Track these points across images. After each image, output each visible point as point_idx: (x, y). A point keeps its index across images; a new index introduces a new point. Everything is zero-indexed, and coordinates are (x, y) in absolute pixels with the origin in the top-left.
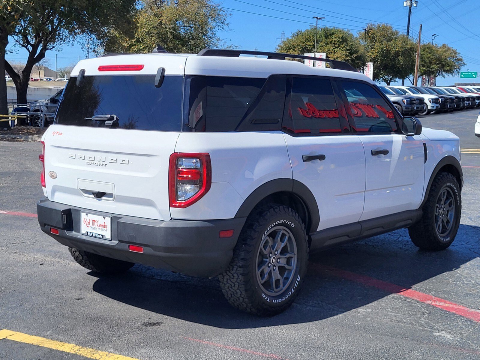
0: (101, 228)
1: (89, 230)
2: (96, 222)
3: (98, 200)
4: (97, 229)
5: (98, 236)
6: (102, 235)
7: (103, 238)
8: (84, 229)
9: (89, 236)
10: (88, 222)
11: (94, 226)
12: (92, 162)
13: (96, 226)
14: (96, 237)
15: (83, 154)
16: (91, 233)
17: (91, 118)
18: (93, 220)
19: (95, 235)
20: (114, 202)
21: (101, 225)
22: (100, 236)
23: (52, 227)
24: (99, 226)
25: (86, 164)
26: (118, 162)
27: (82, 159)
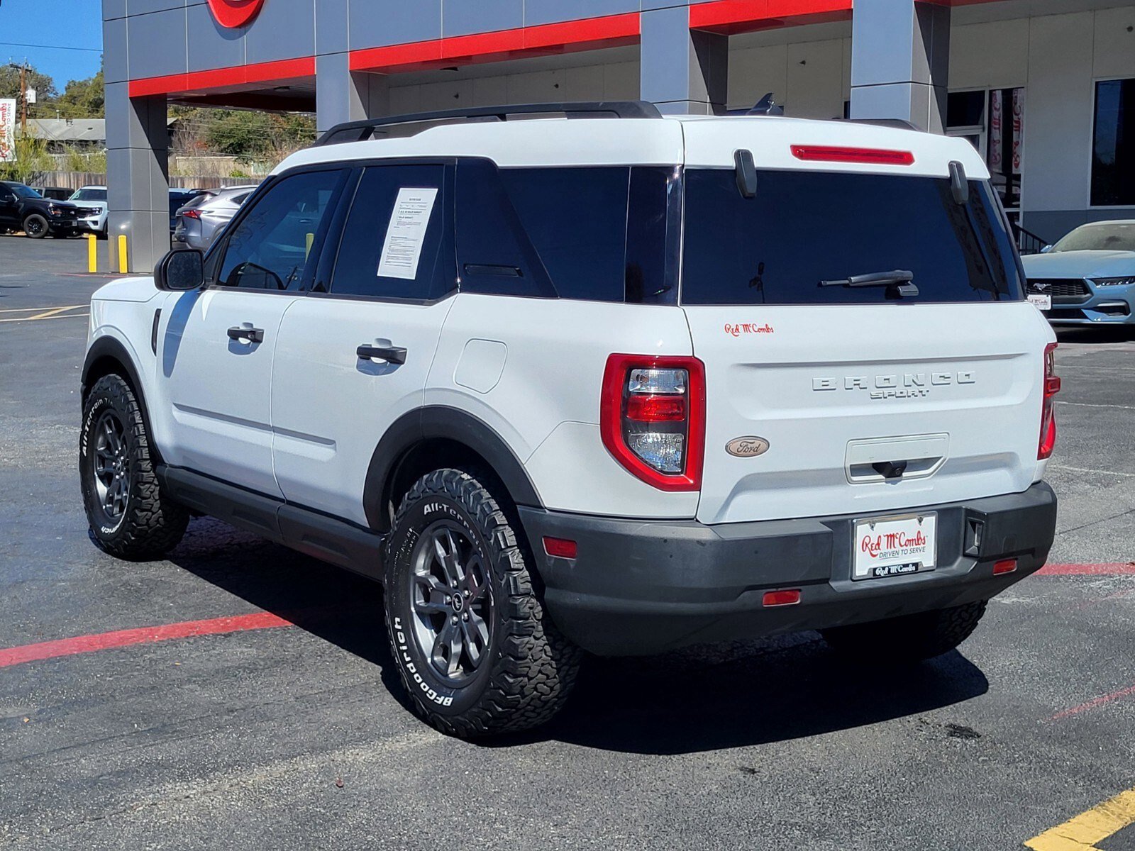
0: (909, 547)
1: (877, 563)
2: (898, 536)
3: (890, 484)
4: (901, 552)
5: (905, 569)
6: (913, 564)
7: (917, 569)
8: (863, 564)
9: (880, 577)
10: (876, 542)
11: (893, 549)
13: (898, 548)
14: (898, 572)
15: (863, 374)
16: (884, 568)
17: (847, 282)
18: (888, 536)
19: (897, 570)
20: (932, 477)
21: (910, 540)
22: (911, 568)
23: (775, 590)
24: (905, 545)
25: (872, 398)
26: (953, 381)
27: (861, 388)
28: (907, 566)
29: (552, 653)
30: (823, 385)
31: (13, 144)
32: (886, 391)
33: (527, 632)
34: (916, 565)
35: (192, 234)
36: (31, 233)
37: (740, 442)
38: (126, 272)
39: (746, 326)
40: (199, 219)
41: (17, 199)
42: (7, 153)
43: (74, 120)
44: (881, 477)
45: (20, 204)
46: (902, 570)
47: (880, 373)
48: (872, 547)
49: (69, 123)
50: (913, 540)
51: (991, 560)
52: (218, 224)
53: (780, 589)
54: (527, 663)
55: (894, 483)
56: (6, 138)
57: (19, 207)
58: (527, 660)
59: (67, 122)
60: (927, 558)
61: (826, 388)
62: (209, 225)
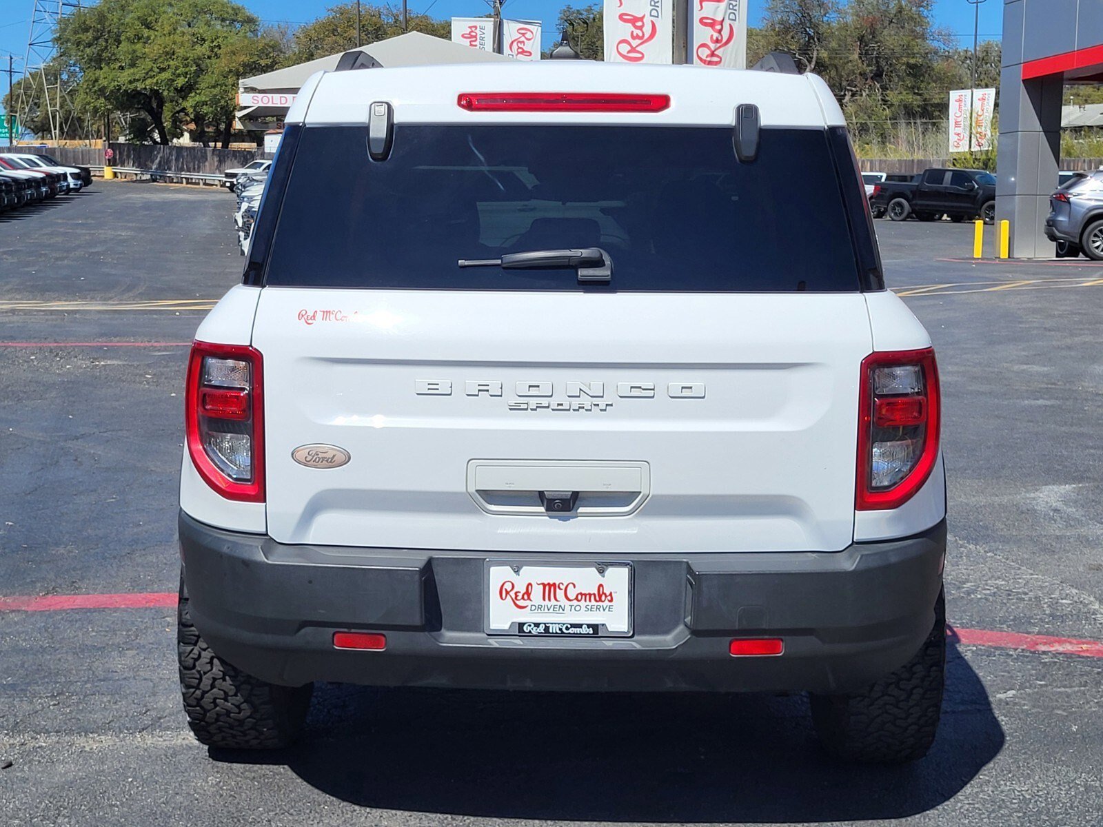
0: (583, 603)
2: (563, 587)
4: (568, 608)
5: (574, 630)
6: (589, 626)
7: (596, 632)
8: (501, 615)
9: (530, 635)
10: (523, 591)
11: (553, 602)
12: (545, 402)
13: (564, 602)
14: (563, 633)
15: (493, 377)
16: (537, 625)
17: (499, 262)
18: (544, 585)
19: (560, 629)
20: (633, 517)
21: (585, 595)
22: (585, 630)
23: (346, 630)
24: (576, 598)
25: (510, 409)
26: (660, 394)
27: (491, 396)
28: (580, 626)
29: (223, 667)
30: (429, 389)
31: (989, 133)
32: (533, 402)
33: (190, 641)
34: (595, 627)
35: (1060, 218)
36: (987, 219)
37: (309, 450)
38: (1007, 257)
39: (327, 313)
40: (1069, 202)
41: (976, 186)
42: (983, 142)
43: (1087, 106)
44: (542, 509)
45: (979, 191)
46: (570, 631)
47: (525, 377)
48: (516, 596)
49: (1082, 109)
50: (590, 595)
51: (725, 636)
52: (1088, 207)
53: (353, 631)
54: (193, 674)
55: (567, 519)
56: (983, 129)
57: (978, 194)
58: (194, 671)
59: (1080, 108)
60: (617, 619)
61: (433, 391)
62: (1077, 208)
